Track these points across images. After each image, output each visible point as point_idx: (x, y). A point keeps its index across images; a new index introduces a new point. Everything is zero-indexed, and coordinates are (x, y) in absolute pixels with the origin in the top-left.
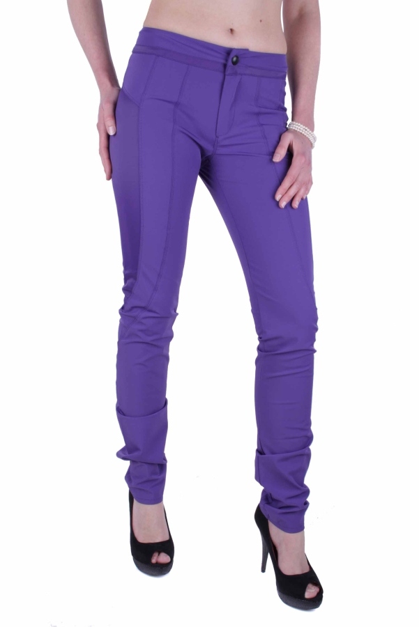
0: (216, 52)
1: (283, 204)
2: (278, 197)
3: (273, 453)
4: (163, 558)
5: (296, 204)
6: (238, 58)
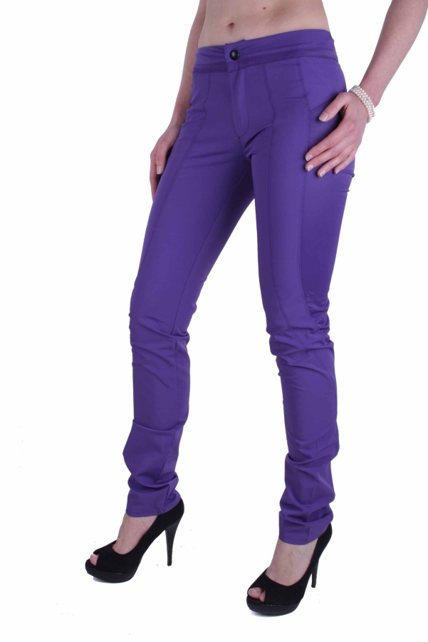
2: (308, 157)
5: (322, 173)
6: (236, 52)
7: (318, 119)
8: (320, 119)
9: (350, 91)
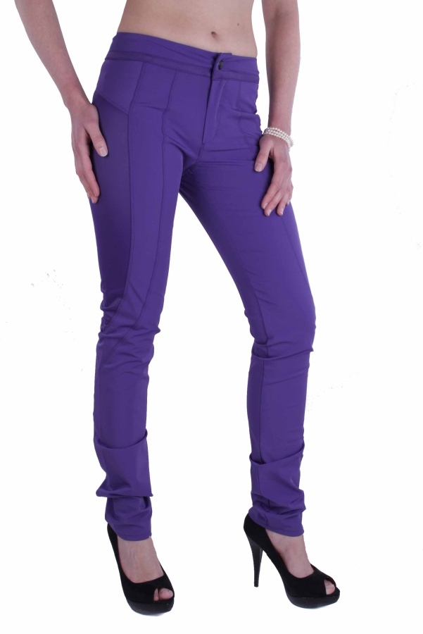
0: (204, 57)
1: (269, 212)
2: (264, 205)
3: (273, 460)
4: (165, 594)
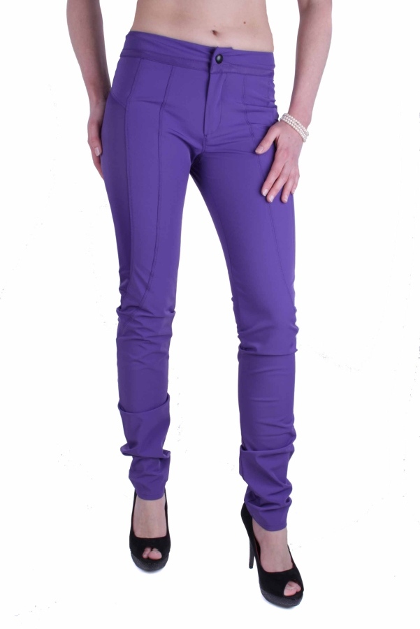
0: (200, 51)
2: (265, 192)
3: (254, 450)
5: (285, 198)
6: (222, 57)
7: (254, 152)
8: (256, 151)
9: (281, 120)
